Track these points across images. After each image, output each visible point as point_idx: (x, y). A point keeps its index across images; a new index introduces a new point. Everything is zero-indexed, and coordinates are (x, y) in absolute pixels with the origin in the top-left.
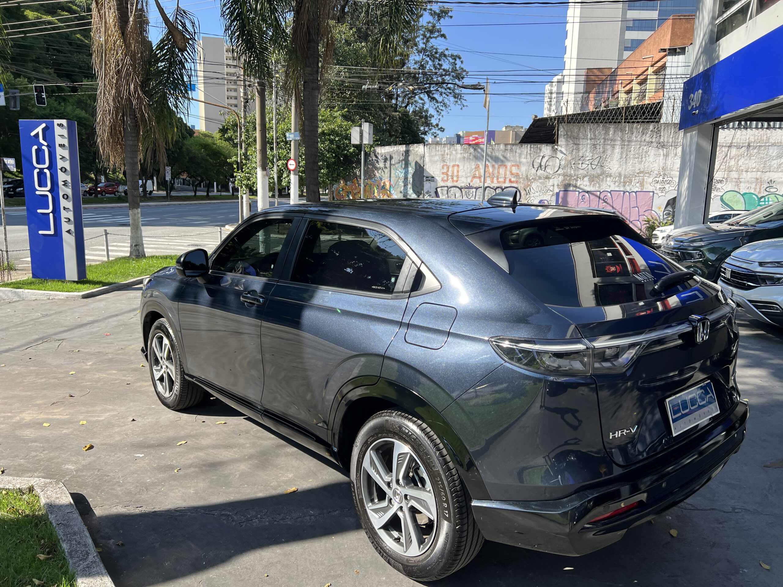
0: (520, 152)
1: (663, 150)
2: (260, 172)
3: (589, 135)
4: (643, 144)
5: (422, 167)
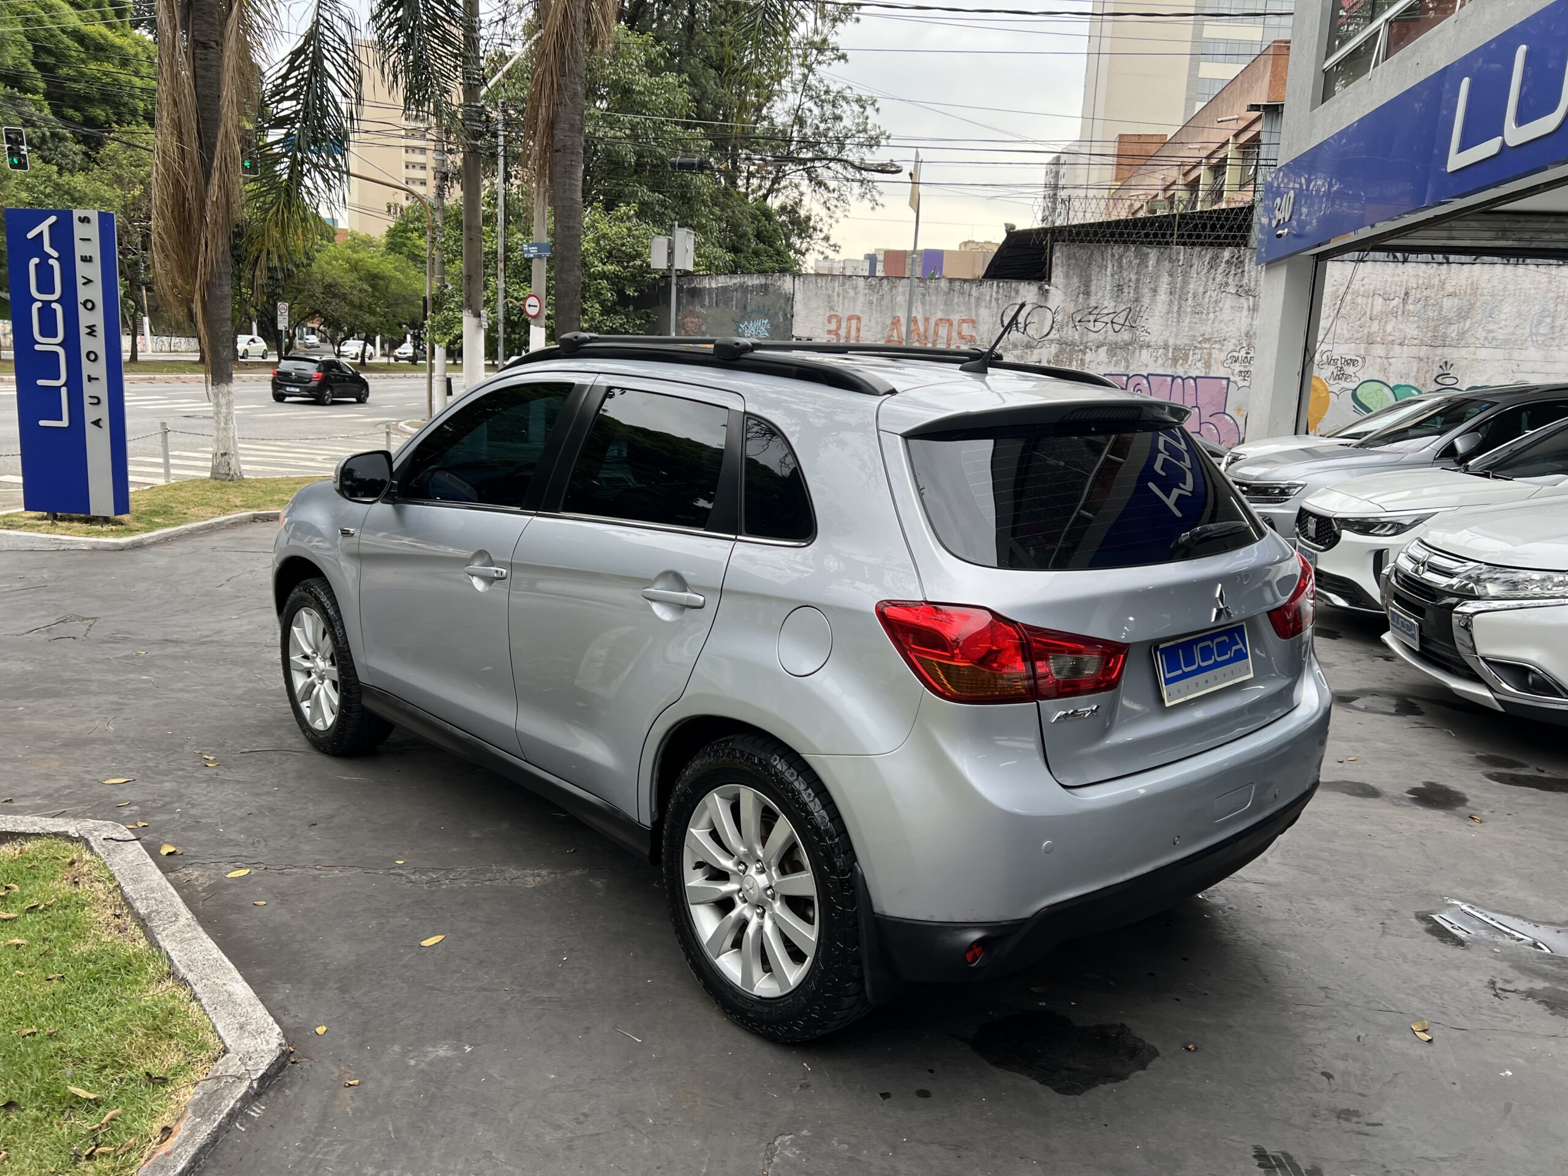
0: (977, 295)
1: (1248, 299)
2: (468, 322)
3: (1110, 265)
4: (1211, 286)
5: (789, 318)
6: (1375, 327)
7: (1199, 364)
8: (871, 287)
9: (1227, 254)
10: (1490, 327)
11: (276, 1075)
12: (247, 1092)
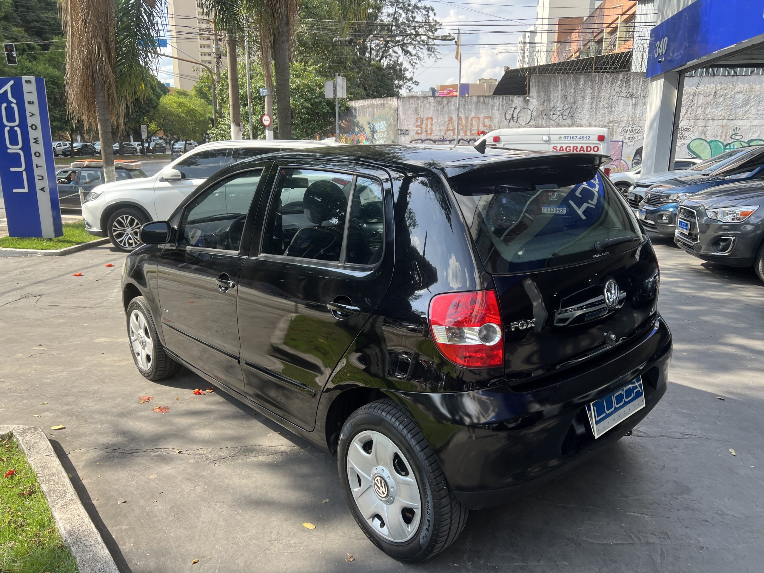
0: (492, 103)
1: (632, 99)
2: (234, 128)
4: (613, 93)
5: (396, 120)
6: (700, 111)
8: (437, 102)
9: (621, 76)
10: (759, 108)
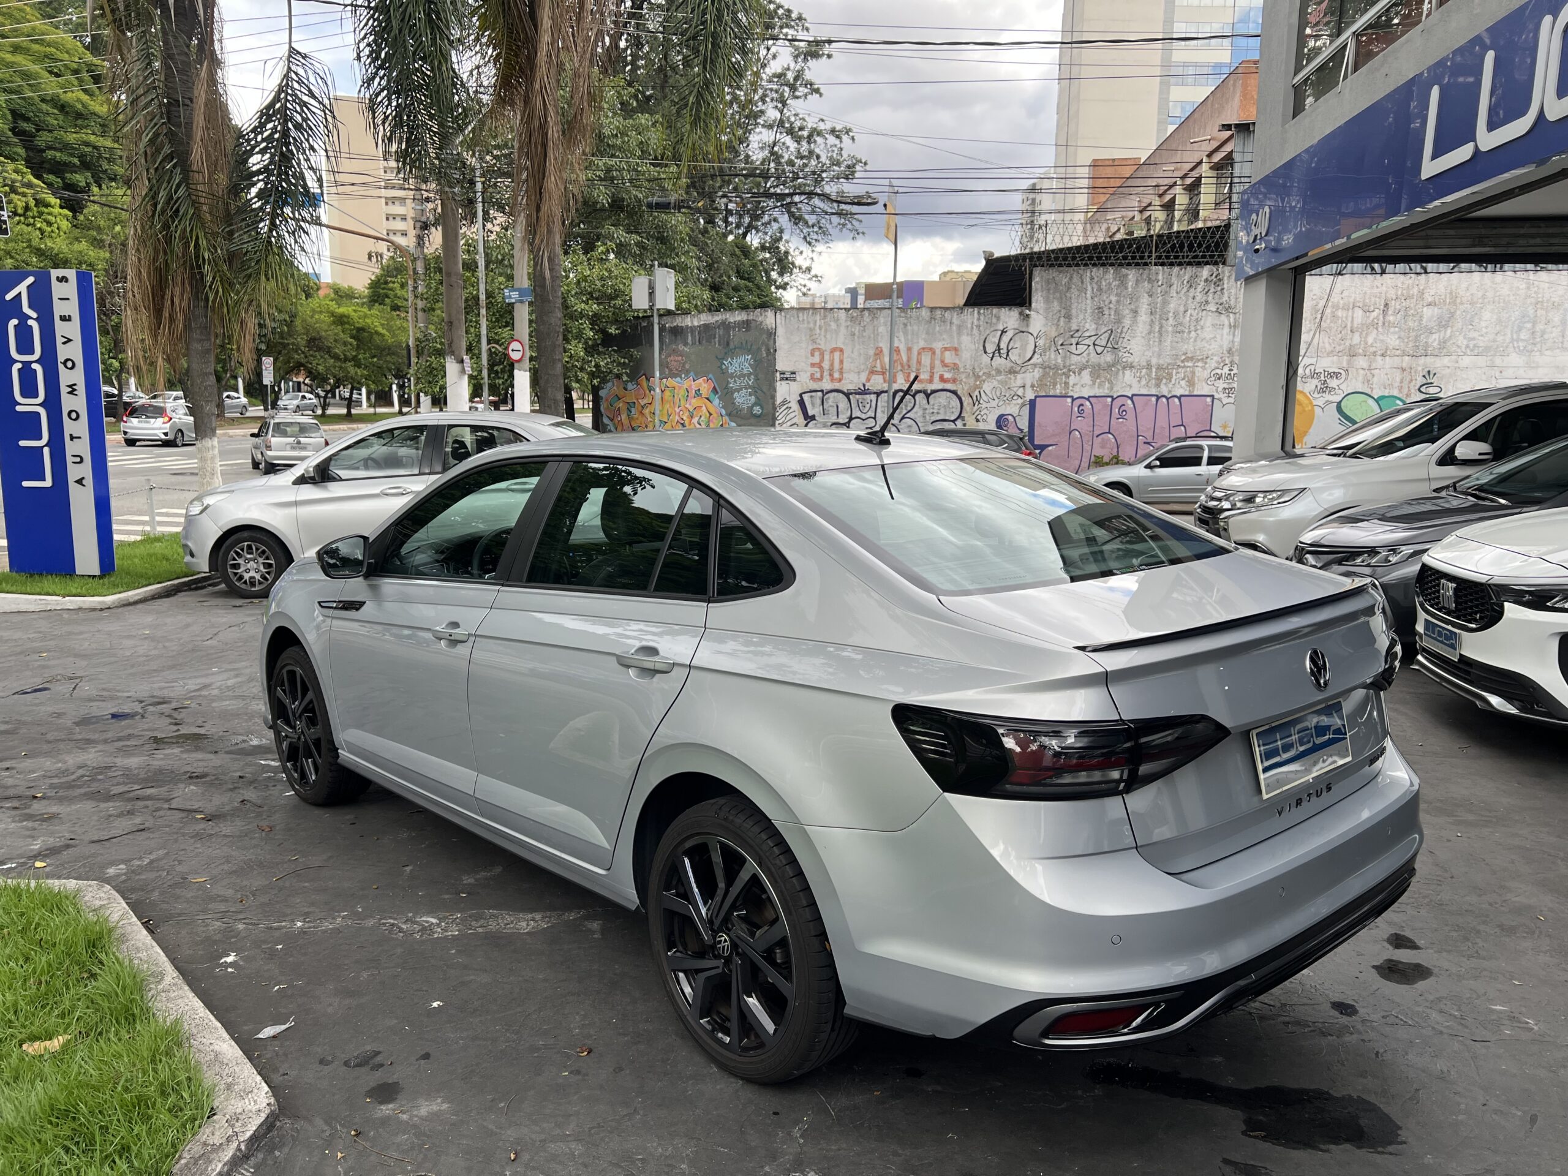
0: (959, 322)
1: (1228, 316)
2: (451, 366)
3: (1089, 288)
4: (1191, 305)
5: (772, 353)
6: (1356, 339)
7: (1183, 383)
8: (852, 319)
9: (1206, 271)
10: (1472, 334)
11: (265, 1136)
12: (234, 1155)
